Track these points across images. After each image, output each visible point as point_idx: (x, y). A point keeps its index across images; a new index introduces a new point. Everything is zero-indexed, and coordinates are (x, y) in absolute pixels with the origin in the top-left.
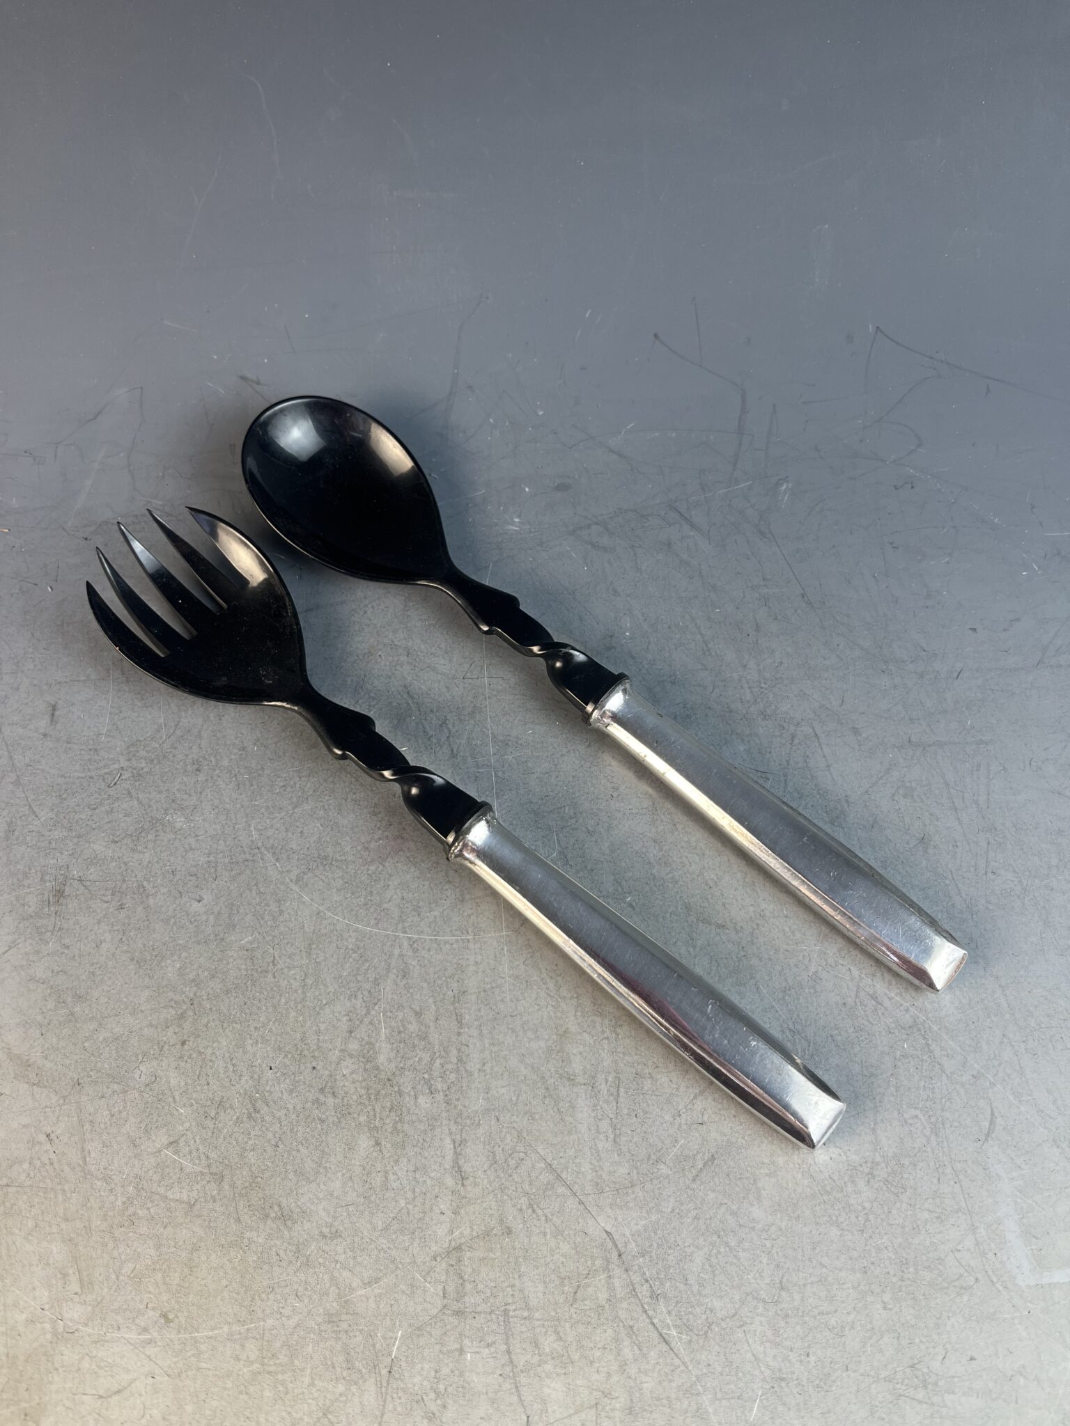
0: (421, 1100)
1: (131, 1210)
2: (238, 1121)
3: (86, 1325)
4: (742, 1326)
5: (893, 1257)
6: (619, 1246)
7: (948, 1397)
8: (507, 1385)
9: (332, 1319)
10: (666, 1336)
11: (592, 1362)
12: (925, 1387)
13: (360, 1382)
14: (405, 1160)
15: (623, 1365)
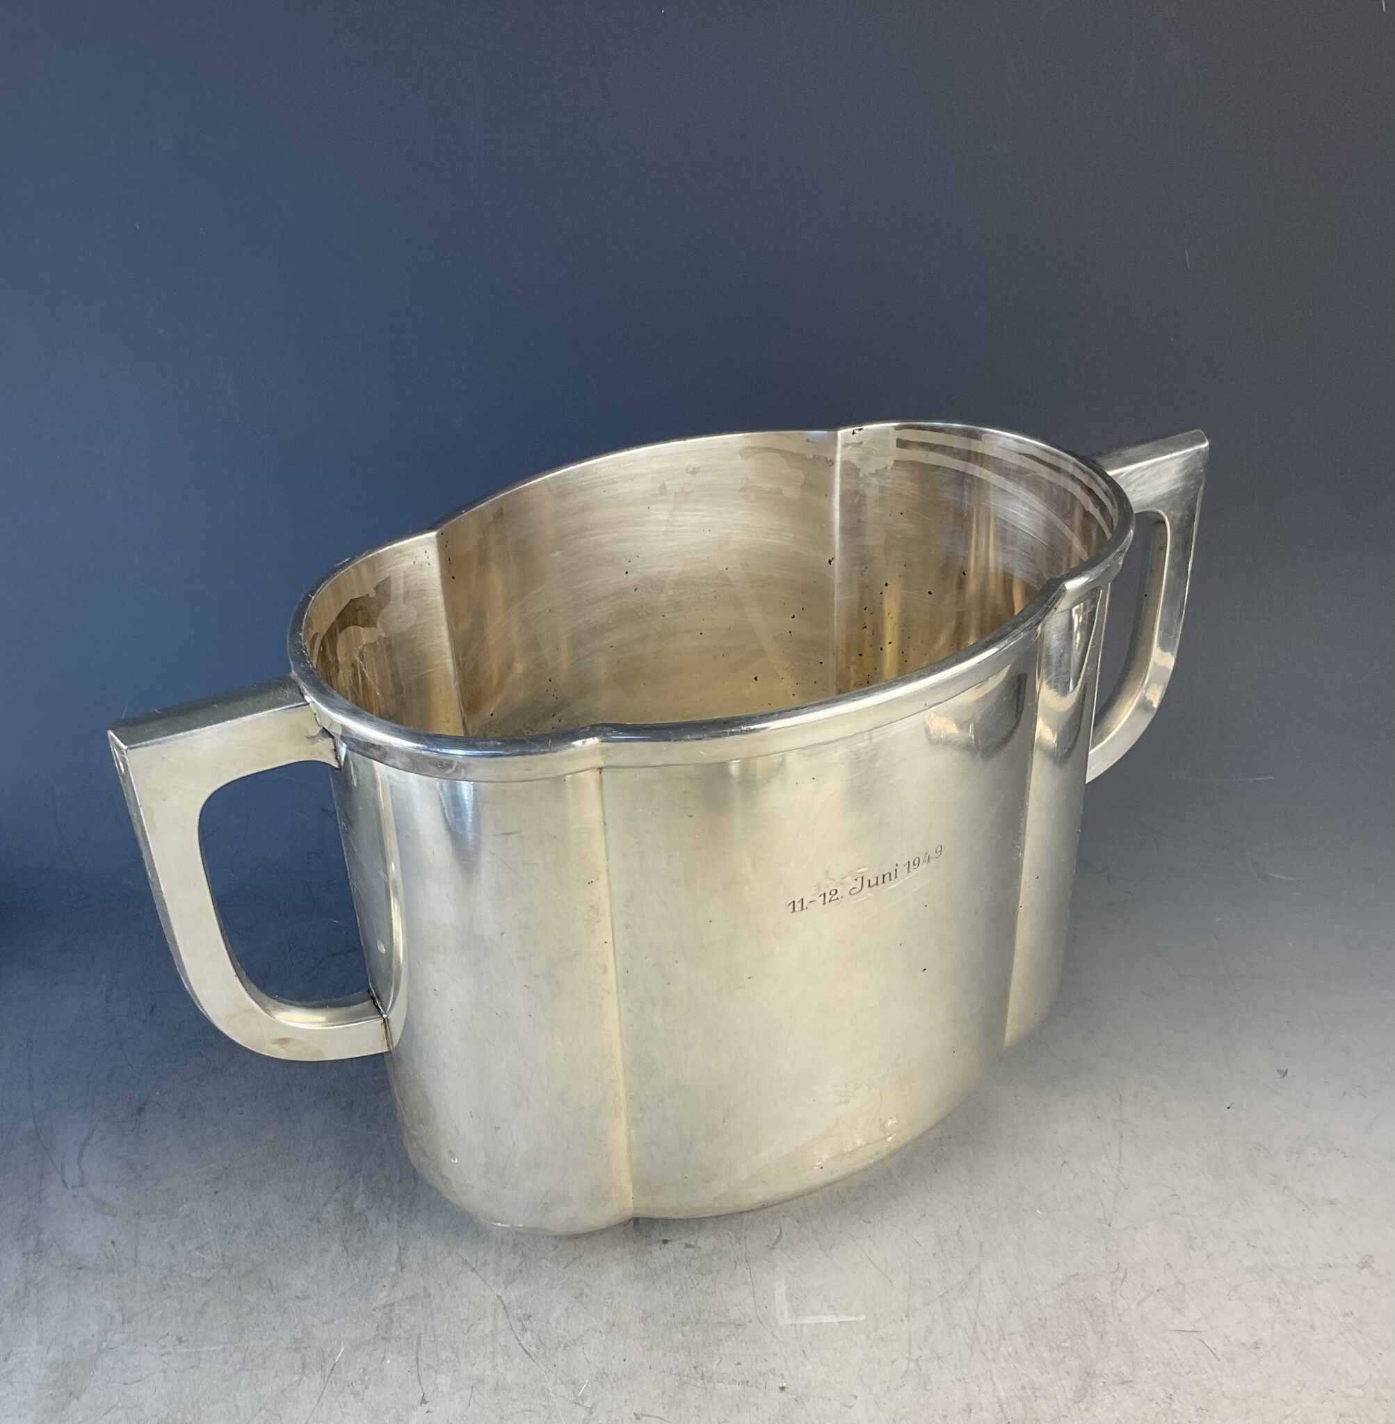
0: (381, 1225)
1: (165, 1282)
2: (249, 1235)
3: (123, 1344)
4: (581, 1345)
5: (694, 1307)
6: (505, 1303)
7: (718, 1385)
8: (414, 1376)
9: (295, 1341)
10: (527, 1350)
11: (473, 1364)
12: (703, 1378)
13: (311, 1374)
14: (364, 1258)
15: (495, 1367)
